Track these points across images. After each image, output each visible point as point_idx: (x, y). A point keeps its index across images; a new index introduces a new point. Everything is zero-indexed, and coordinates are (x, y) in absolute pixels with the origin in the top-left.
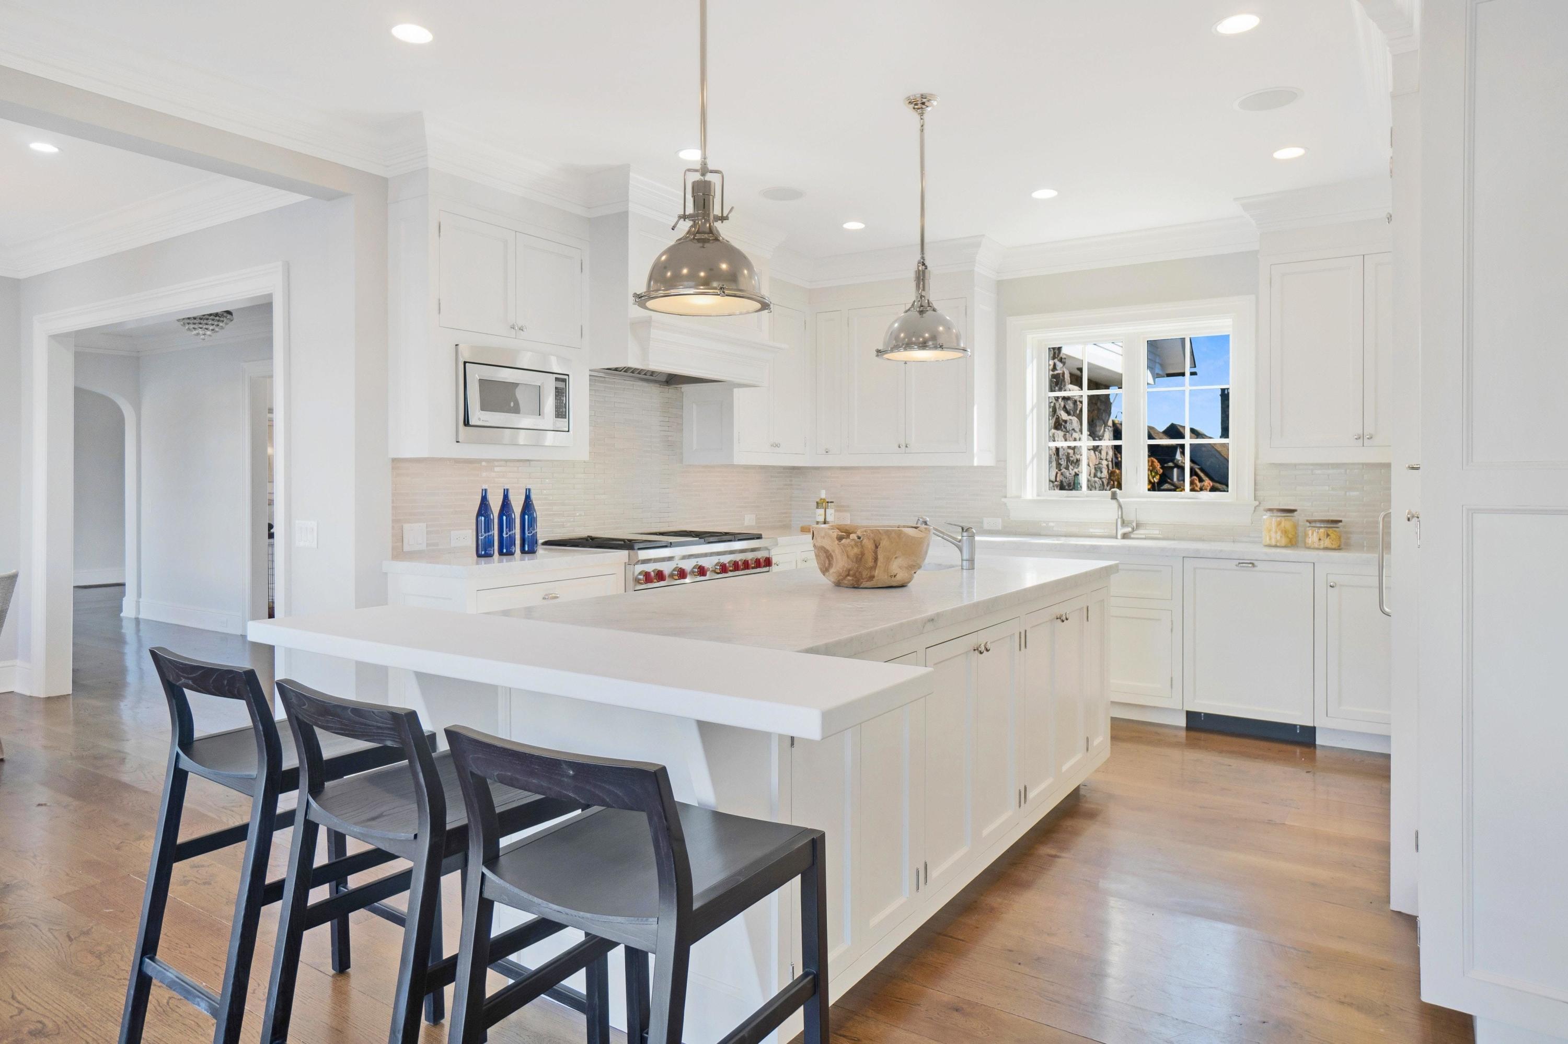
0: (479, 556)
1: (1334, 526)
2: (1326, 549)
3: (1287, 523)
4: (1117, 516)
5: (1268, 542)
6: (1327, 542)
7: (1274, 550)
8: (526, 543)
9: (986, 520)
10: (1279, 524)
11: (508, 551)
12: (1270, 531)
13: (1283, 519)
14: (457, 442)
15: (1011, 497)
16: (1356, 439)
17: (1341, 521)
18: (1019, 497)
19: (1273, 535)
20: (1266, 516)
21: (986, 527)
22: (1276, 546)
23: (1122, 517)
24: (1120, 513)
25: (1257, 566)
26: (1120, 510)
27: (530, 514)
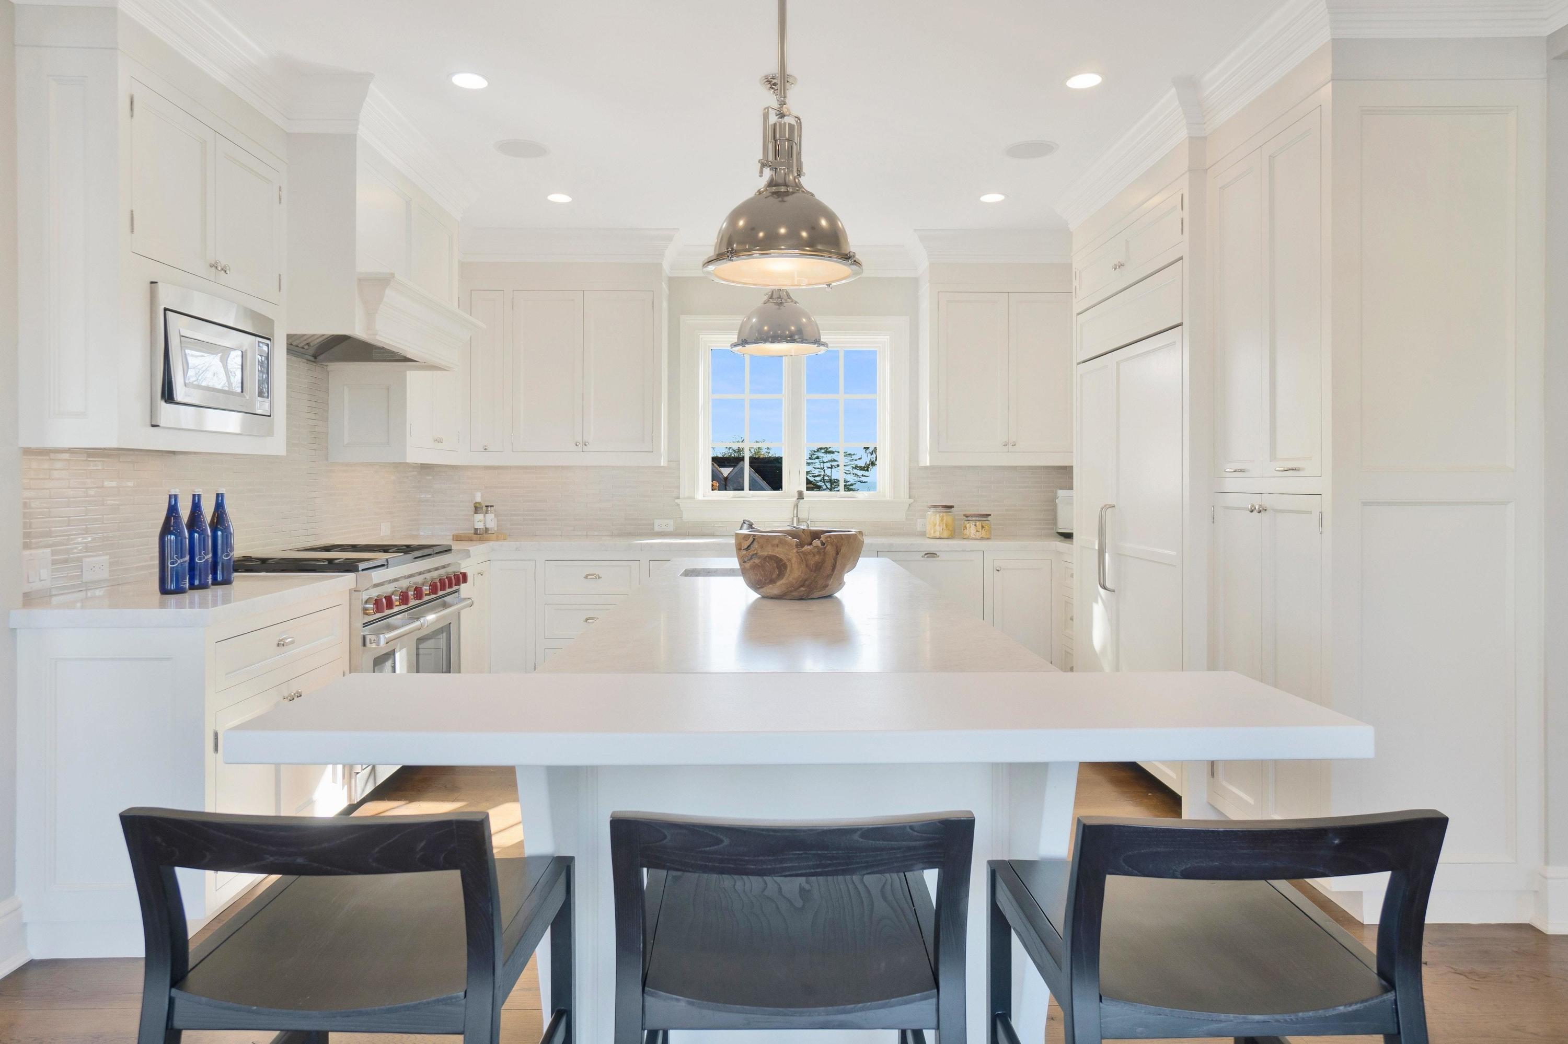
0: (164, 591)
1: (985, 519)
2: (982, 539)
3: (948, 518)
4: (792, 515)
5: (933, 535)
6: (983, 533)
7: (938, 541)
8: (220, 568)
9: (657, 522)
10: (942, 520)
11: (203, 582)
12: (935, 525)
13: (944, 514)
14: (153, 426)
15: (684, 498)
16: (1004, 445)
17: (989, 515)
18: (692, 498)
19: (937, 528)
20: (930, 513)
21: (657, 529)
22: (940, 538)
23: (797, 516)
24: (795, 512)
25: (939, 556)
26: (795, 509)
27: (225, 529)
